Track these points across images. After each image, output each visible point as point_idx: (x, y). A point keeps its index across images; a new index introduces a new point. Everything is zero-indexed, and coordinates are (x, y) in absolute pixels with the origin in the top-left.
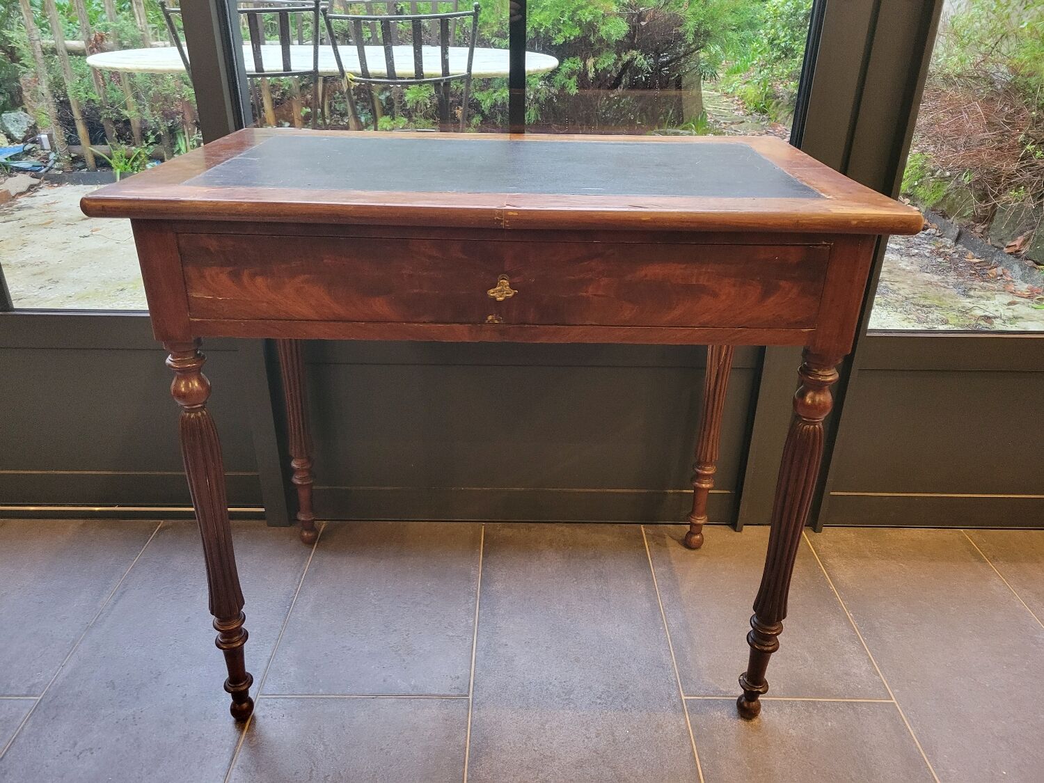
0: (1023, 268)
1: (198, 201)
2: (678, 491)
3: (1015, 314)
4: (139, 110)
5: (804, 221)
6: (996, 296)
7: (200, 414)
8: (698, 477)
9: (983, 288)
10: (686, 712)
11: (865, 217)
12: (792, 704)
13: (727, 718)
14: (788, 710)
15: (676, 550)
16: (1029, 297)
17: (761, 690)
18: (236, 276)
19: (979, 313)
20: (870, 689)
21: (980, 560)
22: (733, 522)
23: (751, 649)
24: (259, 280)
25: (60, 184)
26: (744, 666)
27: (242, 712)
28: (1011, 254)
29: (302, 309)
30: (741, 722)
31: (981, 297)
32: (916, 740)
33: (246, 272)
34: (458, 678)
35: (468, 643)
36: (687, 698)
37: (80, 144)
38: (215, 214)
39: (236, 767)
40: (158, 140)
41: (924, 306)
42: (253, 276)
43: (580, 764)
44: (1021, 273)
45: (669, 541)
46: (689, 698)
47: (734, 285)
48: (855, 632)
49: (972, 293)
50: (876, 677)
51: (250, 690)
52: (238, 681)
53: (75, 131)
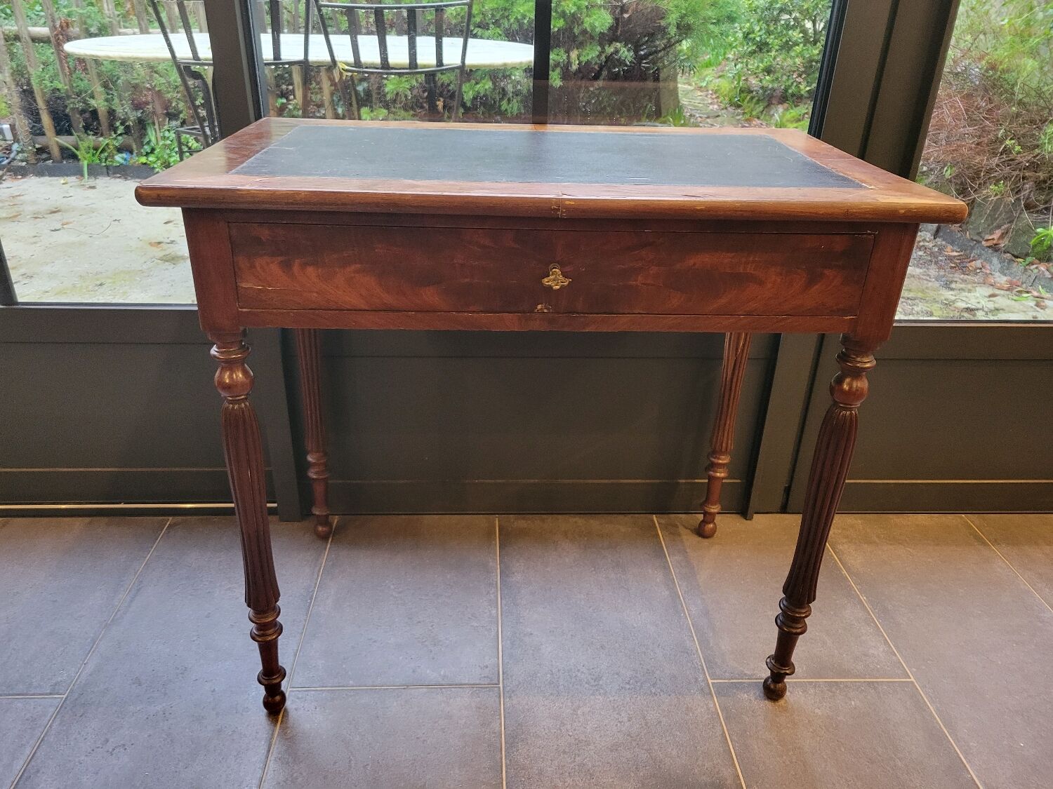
0: (1002, 261)
1: (255, 190)
2: (689, 481)
3: (997, 306)
4: (107, 100)
5: (854, 211)
6: (977, 288)
7: (243, 405)
8: (713, 466)
9: (964, 281)
10: (714, 695)
11: (913, 207)
12: (815, 685)
13: (753, 700)
14: (812, 691)
15: (690, 540)
16: (1008, 289)
17: (788, 672)
18: (286, 266)
19: (962, 305)
20: (889, 669)
21: (984, 544)
22: (744, 511)
23: (779, 632)
24: (310, 270)
25: (24, 176)
26: (771, 648)
27: (275, 704)
28: (989, 247)
29: (351, 298)
30: (768, 704)
31: (962, 289)
32: (937, 716)
33: (297, 262)
34: (487, 667)
35: (493, 633)
36: (713, 681)
37: (44, 134)
38: (271, 203)
39: (273, 758)
40: (127, 130)
41: (908, 298)
42: (304, 266)
43: (614, 748)
44: (999, 266)
45: (682, 530)
46: (715, 681)
47: (780, 274)
48: (870, 614)
49: (953, 286)
50: (894, 658)
51: (284, 683)
52: (272, 674)
53: (38, 120)
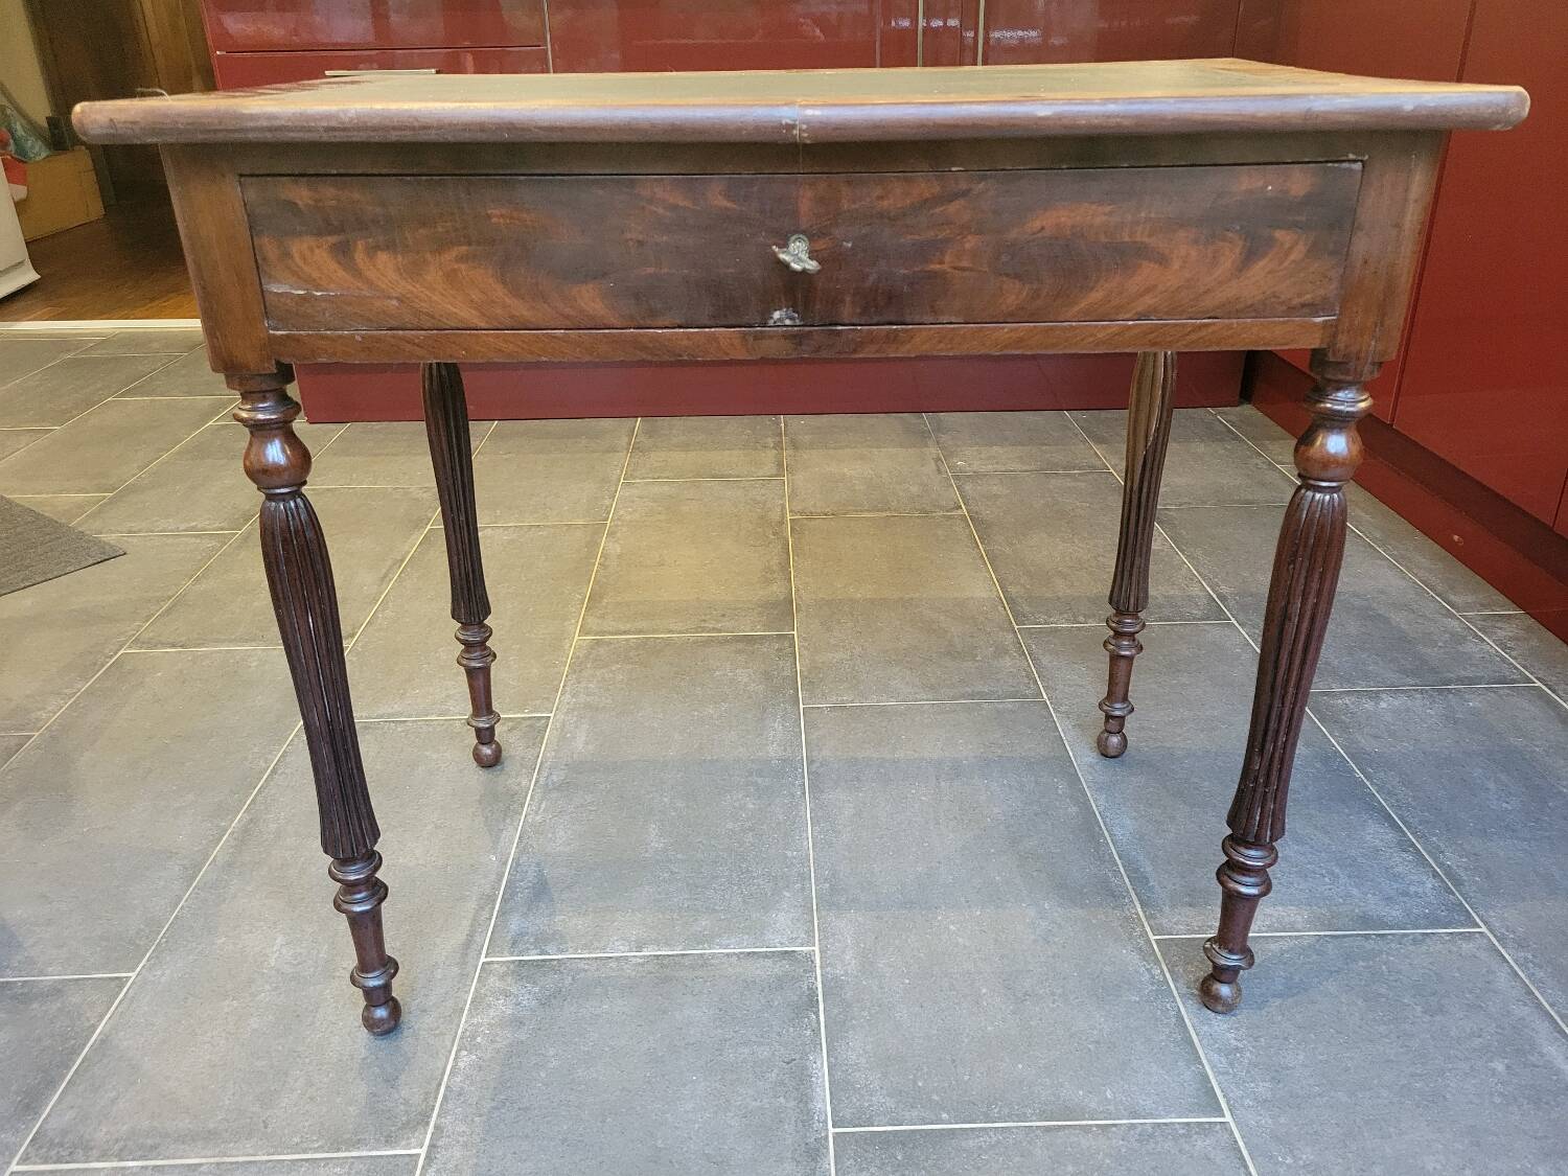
17: (1242, 964)
18: (343, 252)
24: (383, 257)
33: (360, 245)
42: (372, 251)
47: (1196, 242)
51: (396, 984)
